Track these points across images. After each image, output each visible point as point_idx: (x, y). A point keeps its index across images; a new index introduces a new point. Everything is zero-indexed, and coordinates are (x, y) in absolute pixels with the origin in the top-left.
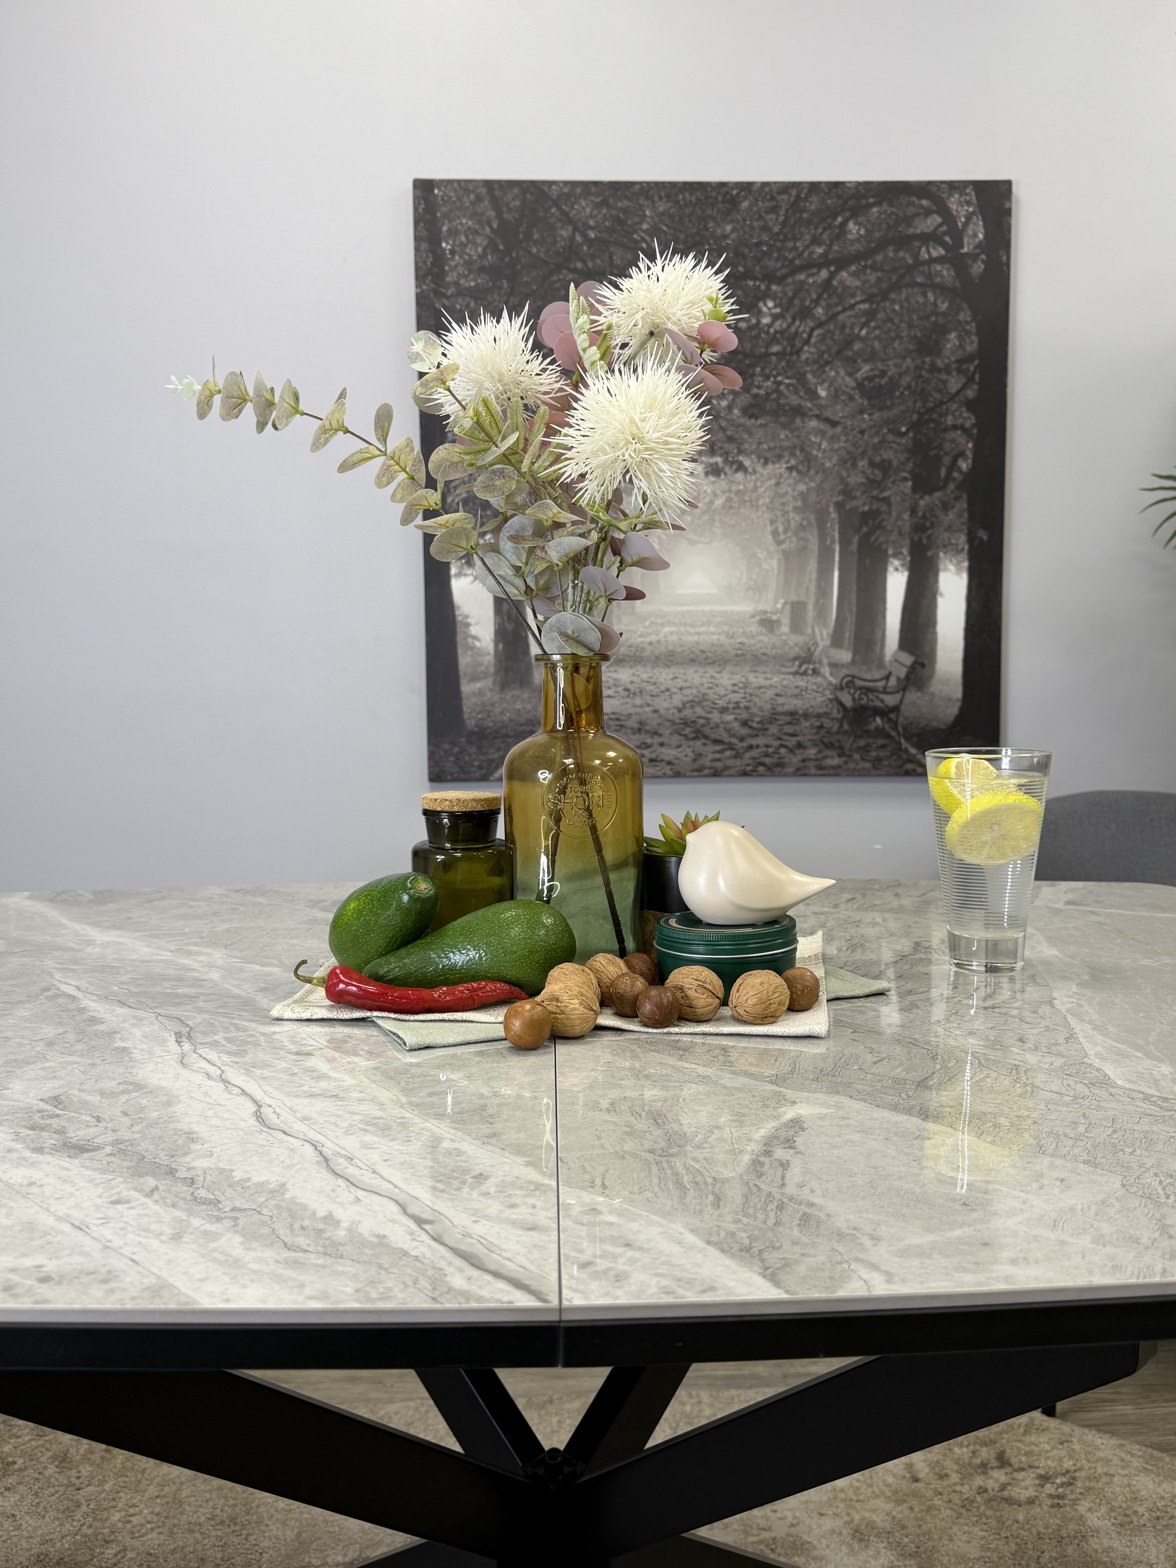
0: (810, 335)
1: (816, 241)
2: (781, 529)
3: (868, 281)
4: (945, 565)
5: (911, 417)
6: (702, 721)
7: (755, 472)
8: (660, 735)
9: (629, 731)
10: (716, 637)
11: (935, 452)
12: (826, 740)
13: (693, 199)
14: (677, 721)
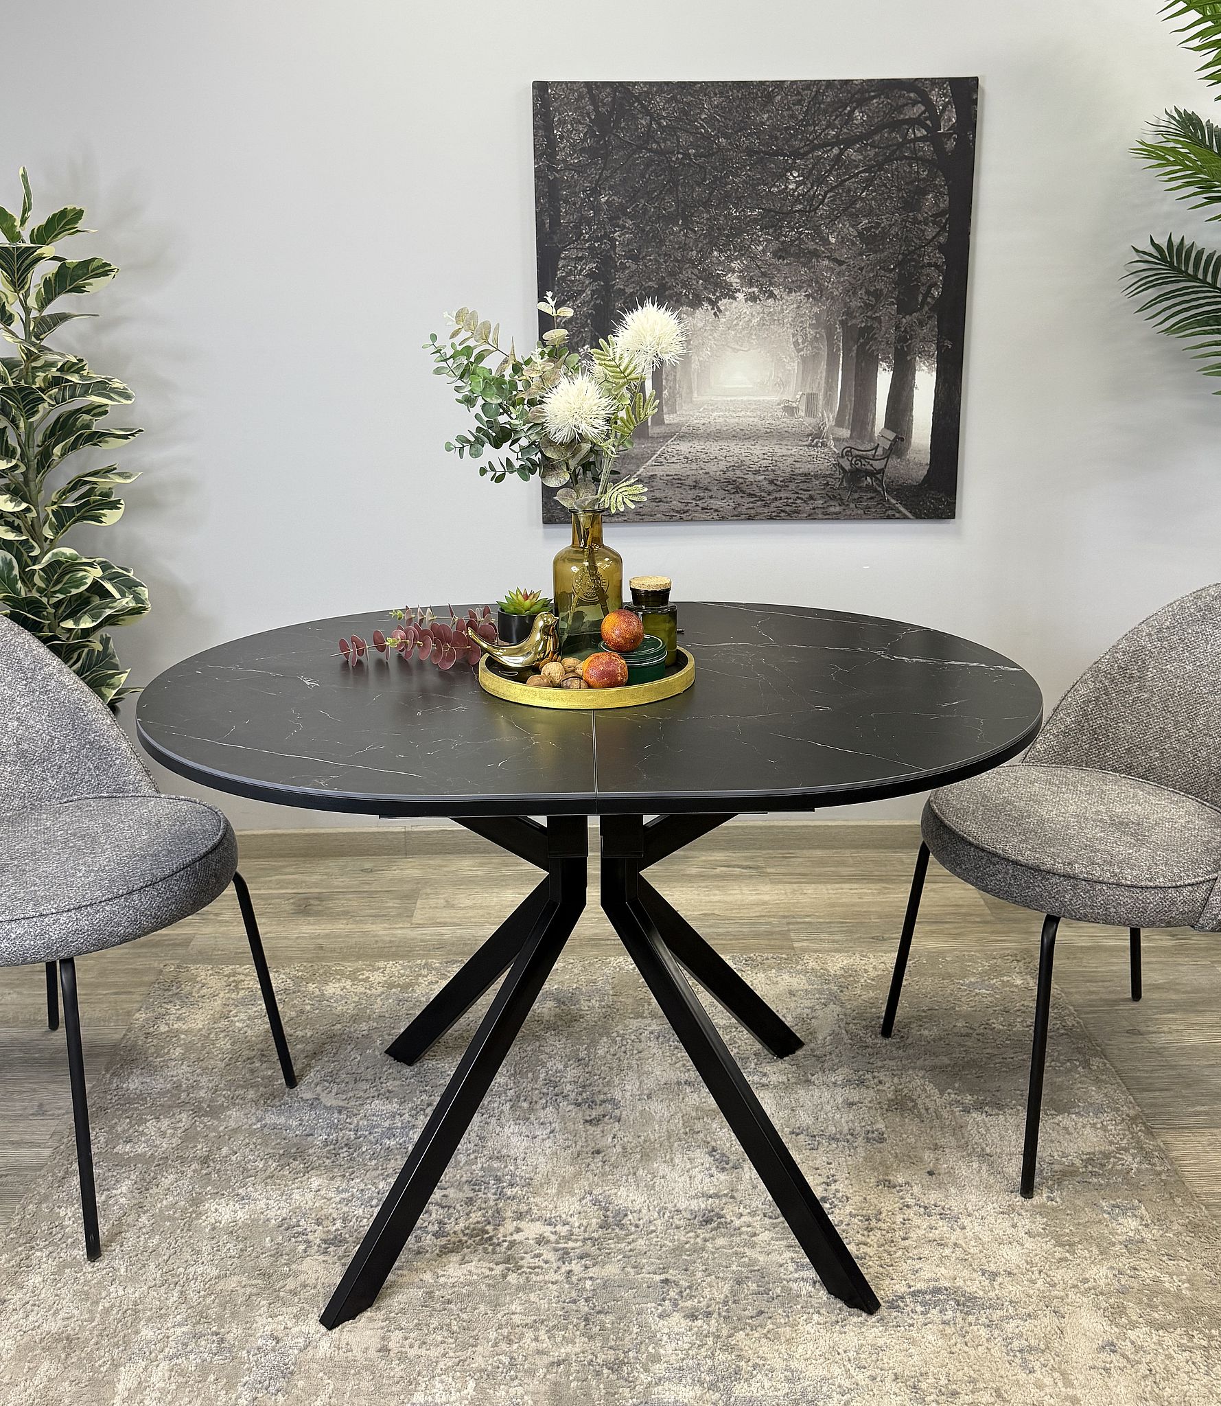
0: (825, 197)
1: (830, 126)
2: (800, 341)
3: (868, 155)
4: (920, 367)
5: (897, 258)
6: (741, 480)
7: (782, 299)
8: (710, 490)
9: (687, 488)
10: (752, 419)
11: (915, 283)
12: (830, 494)
13: (740, 95)
14: (723, 480)
